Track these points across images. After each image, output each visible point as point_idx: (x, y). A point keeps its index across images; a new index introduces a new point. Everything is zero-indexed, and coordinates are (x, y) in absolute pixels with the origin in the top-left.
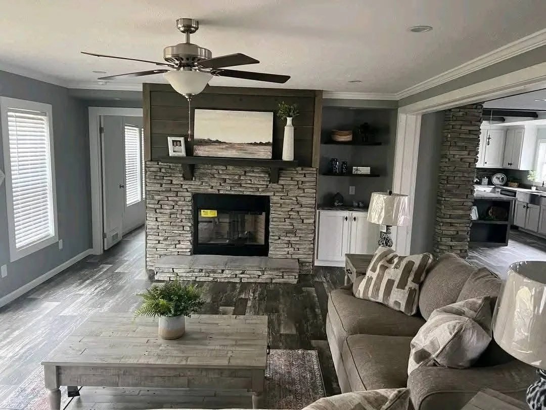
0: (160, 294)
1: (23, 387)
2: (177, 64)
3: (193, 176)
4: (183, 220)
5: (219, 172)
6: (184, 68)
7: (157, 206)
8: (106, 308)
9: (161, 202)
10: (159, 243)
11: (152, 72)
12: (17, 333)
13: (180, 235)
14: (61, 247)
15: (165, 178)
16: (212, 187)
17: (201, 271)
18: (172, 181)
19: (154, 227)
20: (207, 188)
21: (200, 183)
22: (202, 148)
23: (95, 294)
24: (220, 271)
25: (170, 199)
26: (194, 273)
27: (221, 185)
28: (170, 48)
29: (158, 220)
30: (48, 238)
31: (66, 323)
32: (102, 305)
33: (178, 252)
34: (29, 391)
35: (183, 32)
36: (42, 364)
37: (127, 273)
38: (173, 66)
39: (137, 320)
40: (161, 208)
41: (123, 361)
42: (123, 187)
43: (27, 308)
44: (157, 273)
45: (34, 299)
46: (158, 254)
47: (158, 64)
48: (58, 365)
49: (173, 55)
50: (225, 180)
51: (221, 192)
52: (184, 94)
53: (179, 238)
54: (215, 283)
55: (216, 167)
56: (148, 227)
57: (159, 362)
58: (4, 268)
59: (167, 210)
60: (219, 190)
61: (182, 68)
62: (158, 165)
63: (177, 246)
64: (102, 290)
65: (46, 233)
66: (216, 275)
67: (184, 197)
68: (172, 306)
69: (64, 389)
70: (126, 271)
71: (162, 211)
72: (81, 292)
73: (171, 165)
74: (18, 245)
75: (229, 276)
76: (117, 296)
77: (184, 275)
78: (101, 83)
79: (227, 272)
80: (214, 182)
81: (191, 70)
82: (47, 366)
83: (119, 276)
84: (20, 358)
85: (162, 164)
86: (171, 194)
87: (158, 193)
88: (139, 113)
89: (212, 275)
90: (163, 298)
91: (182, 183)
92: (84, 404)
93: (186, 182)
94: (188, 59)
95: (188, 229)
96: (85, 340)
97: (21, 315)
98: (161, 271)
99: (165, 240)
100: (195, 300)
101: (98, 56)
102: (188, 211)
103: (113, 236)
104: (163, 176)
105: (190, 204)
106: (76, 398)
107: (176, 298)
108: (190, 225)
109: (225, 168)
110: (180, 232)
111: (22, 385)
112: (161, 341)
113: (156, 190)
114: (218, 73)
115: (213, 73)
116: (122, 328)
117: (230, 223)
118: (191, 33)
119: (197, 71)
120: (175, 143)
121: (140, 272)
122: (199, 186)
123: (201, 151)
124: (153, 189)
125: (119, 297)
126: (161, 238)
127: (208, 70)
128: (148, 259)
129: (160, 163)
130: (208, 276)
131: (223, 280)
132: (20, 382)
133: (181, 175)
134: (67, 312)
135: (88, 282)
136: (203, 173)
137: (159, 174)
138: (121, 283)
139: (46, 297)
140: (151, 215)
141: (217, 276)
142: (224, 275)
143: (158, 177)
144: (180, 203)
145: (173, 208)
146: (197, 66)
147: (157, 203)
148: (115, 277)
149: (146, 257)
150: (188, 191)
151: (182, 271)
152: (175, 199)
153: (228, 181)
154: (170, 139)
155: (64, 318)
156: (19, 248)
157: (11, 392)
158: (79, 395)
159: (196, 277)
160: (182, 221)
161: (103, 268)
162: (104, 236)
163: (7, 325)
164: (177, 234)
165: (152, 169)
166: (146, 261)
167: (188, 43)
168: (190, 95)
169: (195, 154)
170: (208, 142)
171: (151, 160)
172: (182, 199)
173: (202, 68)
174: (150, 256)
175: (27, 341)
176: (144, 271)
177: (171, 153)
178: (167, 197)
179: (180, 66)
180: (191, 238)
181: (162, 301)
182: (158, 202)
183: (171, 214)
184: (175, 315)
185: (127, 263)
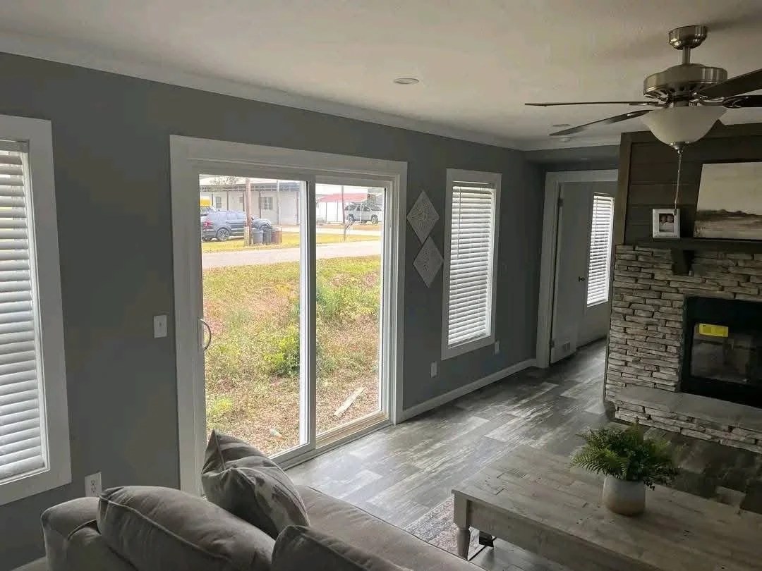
0: (610, 442)
1: (434, 512)
2: (664, 100)
3: (689, 268)
4: (667, 337)
5: (737, 265)
6: (675, 103)
7: (625, 311)
8: (541, 442)
9: (633, 306)
10: (626, 365)
11: (624, 117)
12: (438, 445)
13: (659, 358)
14: (497, 350)
15: (643, 270)
16: (722, 289)
17: (691, 420)
18: (653, 275)
19: (621, 341)
20: (712, 288)
21: (700, 280)
22: (709, 224)
23: (529, 419)
24: (727, 428)
25: (648, 301)
26: (677, 422)
27: (739, 285)
28: (655, 77)
29: (628, 331)
30: (482, 337)
31: (491, 448)
32: (537, 437)
33: (655, 384)
34: (440, 519)
35: (678, 48)
36: (453, 491)
37: (577, 400)
38: (656, 104)
39: (573, 470)
40: (633, 314)
41: (546, 522)
42: (583, 279)
43: (452, 419)
44: (618, 408)
45: (461, 410)
46: (623, 381)
47: (632, 103)
48: (470, 499)
49: (658, 87)
50: (748, 278)
51: (739, 297)
52: (672, 144)
53: (658, 363)
54: (714, 444)
55: (732, 256)
56: (612, 339)
57: (596, 541)
58: (434, 367)
59: (642, 317)
60: (735, 294)
61: (672, 104)
62: (634, 250)
63: (655, 374)
64: (540, 416)
65: (482, 331)
66: (717, 433)
67: (672, 301)
68: (624, 465)
69: (474, 532)
70: (575, 398)
71: (633, 318)
72: (514, 413)
73: (654, 250)
74: (450, 341)
75: (742, 439)
76: (559, 429)
77: (662, 420)
78: (564, 140)
79: (740, 431)
80: (727, 281)
81: (688, 105)
82: (458, 495)
83: (566, 402)
84: (436, 477)
85: (641, 249)
86: (651, 295)
87: (631, 291)
88: (612, 176)
89: (710, 430)
90: (613, 448)
91: (669, 279)
92: (497, 560)
93: (678, 278)
94: (682, 89)
95: (674, 350)
96: (504, 477)
97: (446, 425)
98: (624, 406)
99: (636, 362)
100: (664, 465)
101: (545, 105)
102: (676, 323)
103: (564, 347)
104: (641, 268)
105: (681, 312)
106: (489, 548)
107: (631, 453)
108: (678, 345)
109: (751, 258)
110: (660, 354)
111: (434, 510)
112: (604, 510)
113: (627, 286)
114: (737, 104)
115: (728, 105)
116: (553, 475)
117: (752, 349)
118: (692, 47)
119: (699, 104)
120: (663, 219)
121: (595, 402)
122: (699, 284)
123: (707, 230)
124: (623, 285)
125: (561, 432)
126: (630, 359)
127: (716, 100)
128: (607, 386)
129: (637, 248)
130: (704, 432)
131: (729, 444)
132: (432, 505)
133: (668, 267)
134: (495, 434)
135: (524, 401)
136: (708, 266)
137: (635, 264)
138: (567, 412)
139: (474, 409)
140: (617, 324)
141: (718, 435)
142: (733, 437)
143: (632, 269)
144: (663, 309)
145: (652, 317)
146: (696, 97)
147: (627, 306)
148: (559, 402)
149: (605, 383)
150: (678, 292)
151: (657, 413)
152: (656, 302)
153: (753, 280)
154: (655, 213)
155: (491, 441)
156: (451, 345)
157: (422, 513)
158: (492, 546)
159: (682, 429)
160: (664, 337)
161: (544, 387)
162: (551, 344)
163: (430, 434)
164: (655, 357)
165: (623, 257)
166: (605, 389)
167: (686, 64)
168: (682, 145)
169: (695, 234)
170: (722, 215)
171: (624, 244)
172: (668, 303)
173: (706, 99)
174: (611, 382)
175: (447, 458)
176: (601, 401)
177: (656, 233)
178: (645, 299)
179: (669, 102)
180: (677, 366)
181: (609, 453)
182: (630, 305)
183: (647, 325)
184: (629, 478)
185: (578, 386)
